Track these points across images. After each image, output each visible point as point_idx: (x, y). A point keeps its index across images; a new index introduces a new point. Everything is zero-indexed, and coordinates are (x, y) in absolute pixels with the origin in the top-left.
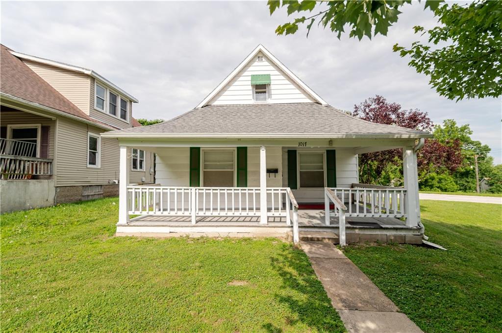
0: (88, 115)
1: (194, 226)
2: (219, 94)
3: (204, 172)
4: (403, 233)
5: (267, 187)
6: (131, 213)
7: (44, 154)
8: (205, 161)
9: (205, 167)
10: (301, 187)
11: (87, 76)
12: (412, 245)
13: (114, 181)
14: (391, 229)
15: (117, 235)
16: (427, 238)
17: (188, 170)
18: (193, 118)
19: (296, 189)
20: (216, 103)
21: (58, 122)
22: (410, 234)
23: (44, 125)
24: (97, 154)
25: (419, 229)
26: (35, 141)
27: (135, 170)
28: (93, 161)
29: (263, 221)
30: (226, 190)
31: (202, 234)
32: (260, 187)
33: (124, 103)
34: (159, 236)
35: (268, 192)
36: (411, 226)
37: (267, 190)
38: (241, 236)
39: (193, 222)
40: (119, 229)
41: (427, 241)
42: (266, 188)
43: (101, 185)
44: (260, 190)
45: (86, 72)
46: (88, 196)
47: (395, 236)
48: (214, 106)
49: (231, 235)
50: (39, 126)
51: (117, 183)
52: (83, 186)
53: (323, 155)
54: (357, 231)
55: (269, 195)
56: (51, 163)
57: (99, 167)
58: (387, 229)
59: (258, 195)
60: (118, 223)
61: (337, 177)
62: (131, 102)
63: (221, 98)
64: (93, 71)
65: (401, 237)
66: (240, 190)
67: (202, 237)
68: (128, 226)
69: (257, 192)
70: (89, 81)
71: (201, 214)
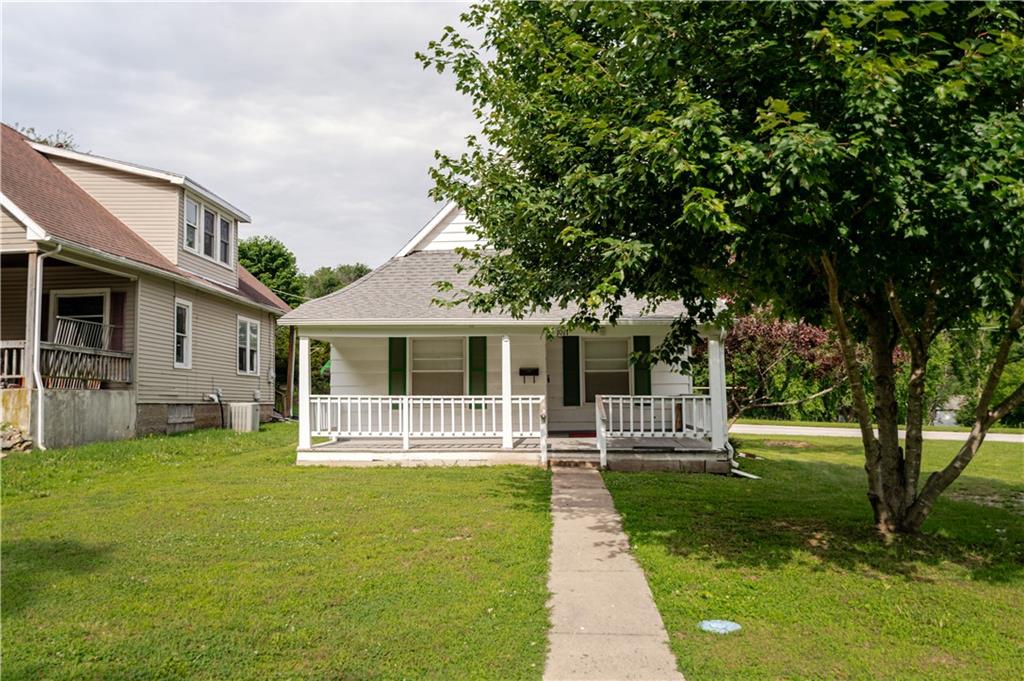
0: (176, 263)
1: (407, 452)
2: (435, 231)
3: (413, 374)
4: (702, 458)
5: (512, 394)
6: (315, 434)
7: (117, 343)
8: (414, 355)
9: (415, 365)
10: (587, 401)
11: (175, 187)
12: (715, 474)
13: (211, 396)
14: (686, 452)
15: (298, 464)
16: (736, 464)
17: (387, 372)
18: (391, 279)
19: (579, 404)
20: (431, 247)
21: (140, 284)
22: (711, 459)
23: (116, 290)
24: (185, 340)
25: (726, 452)
26: (100, 320)
27: (242, 373)
28: (180, 356)
29: (508, 444)
30: (452, 400)
31: (418, 463)
32: (501, 394)
33: (225, 226)
34: (359, 465)
35: (514, 402)
36: (714, 448)
37: (512, 399)
38: (474, 464)
39: (406, 447)
40: (301, 457)
41: (738, 469)
42: (510, 397)
43: (192, 405)
44: (501, 399)
45: (175, 180)
46: (175, 424)
47: (691, 463)
48: (428, 253)
49: (460, 464)
50: (106, 293)
51: (216, 401)
52: (169, 405)
53: (626, 342)
54: (639, 457)
55: (515, 407)
56: (130, 359)
57: (190, 367)
58: (681, 452)
59: (499, 407)
60: (298, 448)
61: (652, 382)
62: (236, 221)
63: (440, 237)
64: (186, 179)
65: (700, 463)
66: (473, 400)
67: (419, 466)
68: (314, 451)
69: (498, 402)
70: (176, 196)
71: (417, 434)
